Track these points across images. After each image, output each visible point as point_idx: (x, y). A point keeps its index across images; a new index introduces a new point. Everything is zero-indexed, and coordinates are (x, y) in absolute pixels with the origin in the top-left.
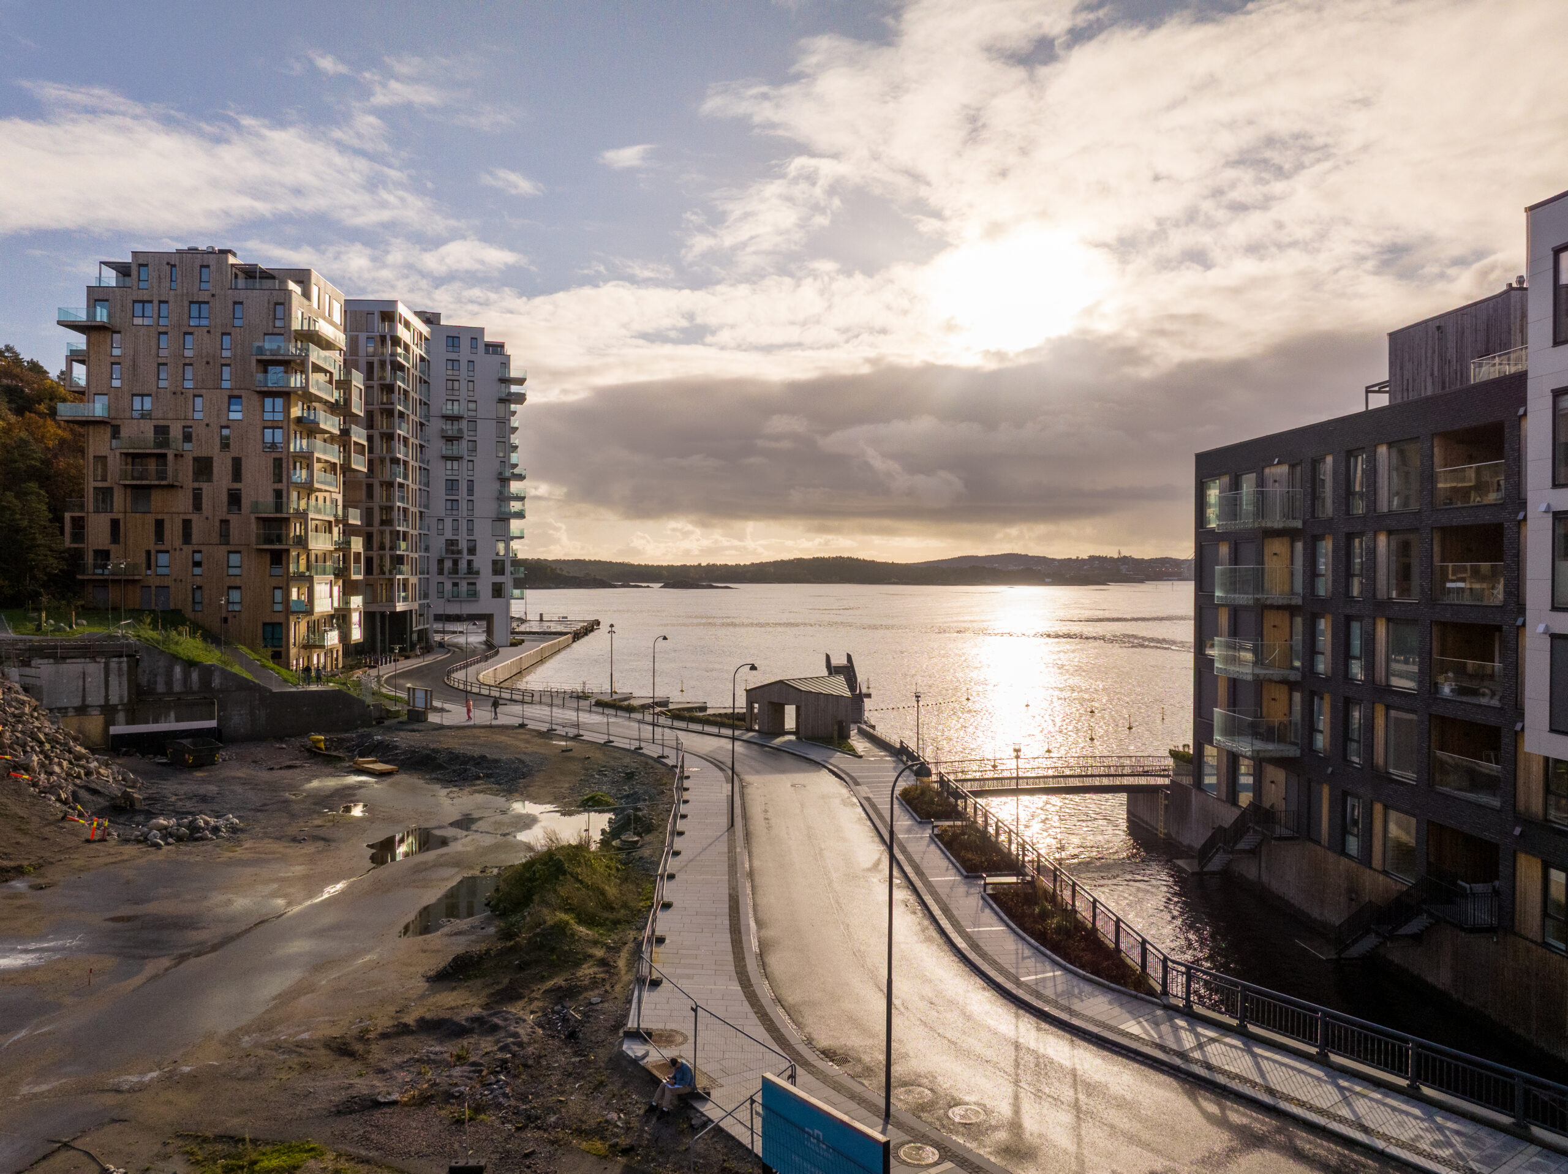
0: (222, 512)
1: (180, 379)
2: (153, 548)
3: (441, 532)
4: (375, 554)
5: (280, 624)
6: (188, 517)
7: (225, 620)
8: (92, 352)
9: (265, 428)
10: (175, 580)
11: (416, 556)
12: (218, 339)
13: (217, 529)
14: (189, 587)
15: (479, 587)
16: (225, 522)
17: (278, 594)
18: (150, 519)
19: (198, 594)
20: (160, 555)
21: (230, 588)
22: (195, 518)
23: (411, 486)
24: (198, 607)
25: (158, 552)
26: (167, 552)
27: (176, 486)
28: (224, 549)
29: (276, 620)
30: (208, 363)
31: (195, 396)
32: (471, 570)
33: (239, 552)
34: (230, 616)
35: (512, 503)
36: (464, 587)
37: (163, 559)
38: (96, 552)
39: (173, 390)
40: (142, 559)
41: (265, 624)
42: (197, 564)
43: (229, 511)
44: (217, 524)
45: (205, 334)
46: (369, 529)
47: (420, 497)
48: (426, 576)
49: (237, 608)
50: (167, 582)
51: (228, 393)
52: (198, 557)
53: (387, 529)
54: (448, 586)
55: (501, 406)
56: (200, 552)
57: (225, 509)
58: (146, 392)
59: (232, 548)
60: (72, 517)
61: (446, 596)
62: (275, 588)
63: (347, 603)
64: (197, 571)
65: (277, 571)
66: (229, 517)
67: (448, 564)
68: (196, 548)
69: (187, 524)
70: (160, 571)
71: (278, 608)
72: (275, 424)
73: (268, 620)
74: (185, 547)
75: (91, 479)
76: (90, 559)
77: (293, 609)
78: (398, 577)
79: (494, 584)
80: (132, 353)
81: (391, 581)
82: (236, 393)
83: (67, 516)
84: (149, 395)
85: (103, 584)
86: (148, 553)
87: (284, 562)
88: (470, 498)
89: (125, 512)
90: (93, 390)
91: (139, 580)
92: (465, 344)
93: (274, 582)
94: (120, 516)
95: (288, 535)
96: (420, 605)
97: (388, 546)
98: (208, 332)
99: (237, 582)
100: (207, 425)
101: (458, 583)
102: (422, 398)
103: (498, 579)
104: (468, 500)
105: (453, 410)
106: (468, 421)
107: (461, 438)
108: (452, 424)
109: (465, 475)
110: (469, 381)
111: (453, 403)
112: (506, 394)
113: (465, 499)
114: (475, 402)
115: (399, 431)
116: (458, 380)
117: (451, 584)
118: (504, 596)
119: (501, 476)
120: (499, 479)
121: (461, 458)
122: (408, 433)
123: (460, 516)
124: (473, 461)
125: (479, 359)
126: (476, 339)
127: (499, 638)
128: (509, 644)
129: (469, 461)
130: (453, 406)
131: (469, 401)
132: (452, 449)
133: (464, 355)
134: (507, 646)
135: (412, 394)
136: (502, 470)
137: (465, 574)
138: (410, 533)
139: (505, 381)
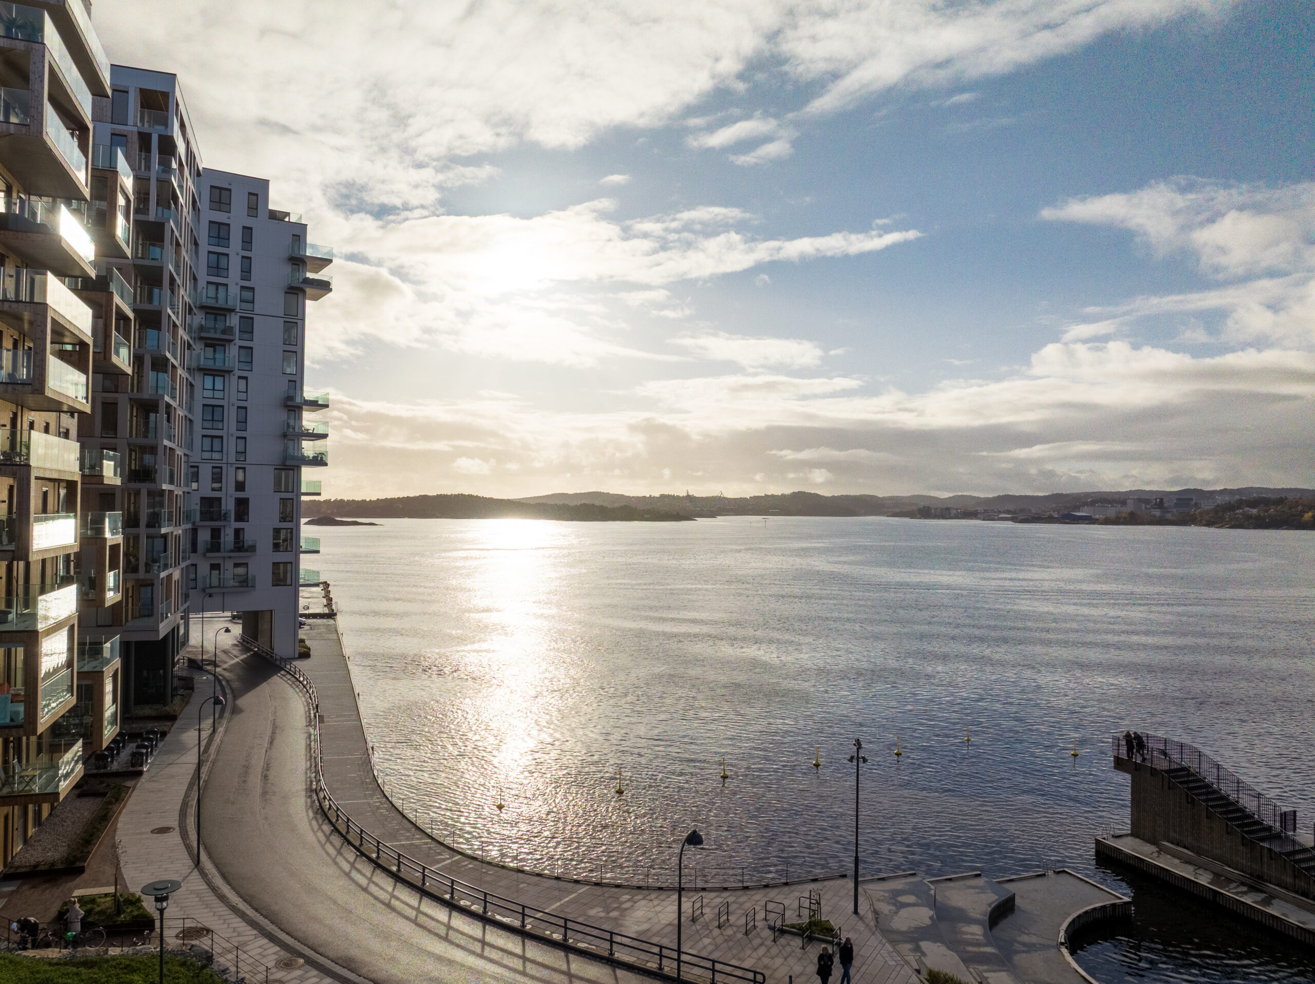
11: (180, 532)
15: (252, 570)
23: (179, 411)
32: (239, 545)
35: (305, 444)
47: (186, 430)
55: (291, 297)
61: (200, 586)
78: (162, 575)
79: (276, 565)
88: (241, 434)
92: (239, 202)
101: (219, 565)
102: (192, 266)
103: (281, 557)
104: (238, 438)
105: (217, 298)
106: (241, 317)
107: (230, 341)
108: (215, 320)
109: (233, 400)
110: (243, 257)
111: (217, 289)
112: (301, 280)
113: (232, 435)
114: (253, 289)
115: (169, 311)
116: (227, 255)
117: (209, 567)
118: (289, 582)
119: (289, 403)
120: (286, 406)
121: (229, 372)
122: (178, 318)
123: (225, 461)
124: (246, 378)
125: (259, 225)
126: (257, 195)
127: (281, 648)
128: (297, 656)
129: (240, 377)
130: (217, 293)
131: (243, 288)
132: (214, 359)
133: (237, 217)
134: (294, 659)
135: (184, 253)
136: (291, 393)
137: (232, 551)
138: (176, 493)
139: (298, 261)
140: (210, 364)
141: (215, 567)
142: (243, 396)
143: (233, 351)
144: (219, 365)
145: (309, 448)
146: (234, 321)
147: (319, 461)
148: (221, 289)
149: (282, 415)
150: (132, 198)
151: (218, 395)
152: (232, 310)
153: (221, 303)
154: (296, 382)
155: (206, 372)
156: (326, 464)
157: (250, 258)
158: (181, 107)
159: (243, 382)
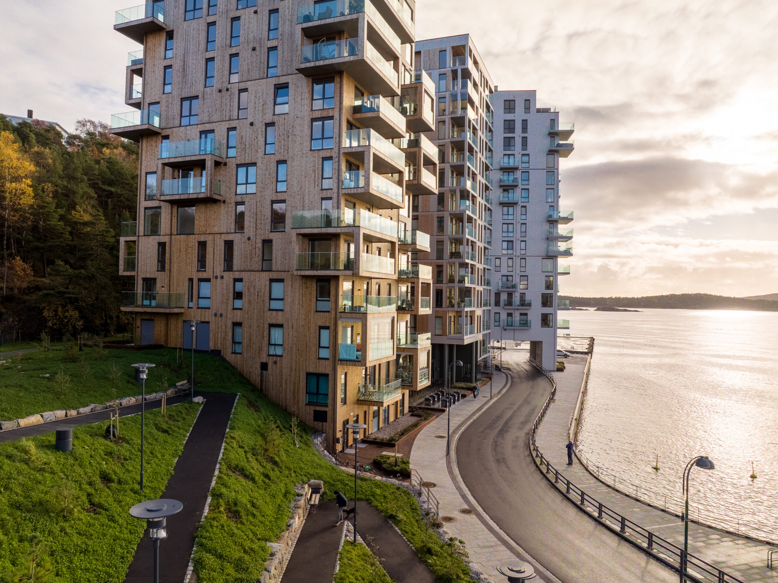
0: (265, 232)
1: (227, 73)
2: (196, 276)
3: (498, 269)
4: (444, 286)
5: (327, 375)
6: (230, 237)
7: (264, 366)
8: (148, 60)
9: (313, 120)
10: (216, 315)
11: (482, 289)
12: (266, 19)
13: (259, 252)
14: (230, 324)
15: (530, 317)
16: (267, 243)
17: (325, 334)
18: (193, 240)
19: (238, 330)
20: (203, 284)
21: (271, 326)
22: (236, 238)
23: (479, 221)
24: (238, 349)
25: (201, 280)
26: (208, 280)
27: (219, 201)
28: (266, 276)
29: (321, 370)
30: (254, 49)
31: (241, 91)
32: (524, 303)
33: (282, 280)
34: (270, 362)
35: (560, 244)
36: (517, 317)
37: (205, 289)
38: (144, 279)
39: (219, 87)
40: (184, 289)
41: (309, 375)
42: (238, 295)
43: (274, 229)
44: (260, 245)
45: (253, 15)
46: (440, 262)
47: (485, 234)
48: (489, 308)
49: (279, 351)
50: (207, 316)
51: (274, 81)
52: (239, 287)
53: (457, 261)
54: (504, 316)
55: (551, 157)
56: (241, 280)
57: (268, 227)
58: (194, 94)
59: (274, 275)
60: (126, 242)
61: (502, 325)
62: (321, 328)
63: (414, 341)
64: (238, 303)
65: (323, 305)
66: (272, 236)
67: (504, 297)
68: (237, 275)
69: (229, 245)
70: (203, 303)
71: (324, 353)
72: (325, 114)
73: (312, 370)
74: (226, 275)
75: (143, 198)
76: (139, 289)
77: (343, 355)
78: (466, 309)
79: (543, 315)
80: (182, 52)
81: (459, 314)
82: (283, 80)
83: (122, 239)
84: (196, 97)
85: (150, 317)
86: (191, 280)
87: (332, 293)
88: (524, 239)
89: (171, 234)
90: (148, 100)
91: (182, 313)
92: (520, 107)
93: (322, 319)
94: (165, 239)
95: (337, 257)
96: (483, 335)
97: (457, 279)
98: (256, 12)
99: (279, 318)
100: (252, 124)
101: (512, 313)
102: (487, 142)
103: (547, 310)
104: (521, 241)
105: (509, 163)
106: (522, 172)
107: (516, 186)
108: (509, 175)
109: (519, 219)
110: (523, 137)
111: (509, 158)
112: (556, 145)
113: (518, 240)
114: (528, 155)
115: (468, 164)
116: (514, 138)
117: (506, 314)
118: (551, 326)
119: (550, 219)
120: (548, 221)
121: (516, 204)
122: (476, 169)
123: (514, 255)
124: (525, 207)
125: (532, 118)
126: (529, 100)
127: (547, 363)
128: (555, 370)
129: (522, 207)
130: (509, 160)
131: (523, 155)
132: (508, 197)
133: (519, 115)
134: (554, 371)
135: (479, 133)
136: (551, 213)
137: (518, 306)
138: (477, 267)
139: (554, 134)
140: (506, 200)
141: (510, 315)
142: (524, 217)
143: (518, 191)
144: (511, 200)
145: (562, 246)
146: (518, 174)
147: (567, 253)
148: (511, 157)
149: (546, 226)
150: (434, 98)
151: (511, 217)
152: (517, 169)
153: (512, 164)
154: (554, 206)
155: (503, 204)
156: (571, 255)
157: (526, 137)
158: (474, 52)
159: (524, 209)
